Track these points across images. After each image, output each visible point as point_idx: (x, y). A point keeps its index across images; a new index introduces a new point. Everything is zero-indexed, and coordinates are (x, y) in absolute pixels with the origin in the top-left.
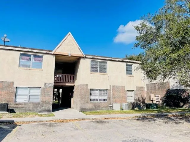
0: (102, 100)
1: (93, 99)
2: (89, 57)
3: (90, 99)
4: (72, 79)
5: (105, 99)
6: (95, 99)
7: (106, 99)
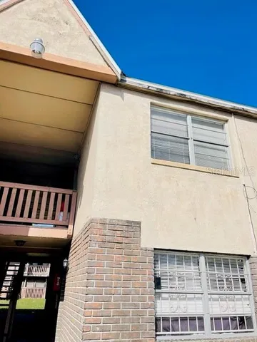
0: (227, 327)
1: (175, 320)
2: (144, 84)
3: (157, 320)
4: (62, 210)
5: (242, 319)
6: (184, 319)
7: (249, 318)
